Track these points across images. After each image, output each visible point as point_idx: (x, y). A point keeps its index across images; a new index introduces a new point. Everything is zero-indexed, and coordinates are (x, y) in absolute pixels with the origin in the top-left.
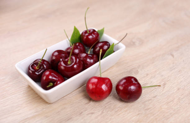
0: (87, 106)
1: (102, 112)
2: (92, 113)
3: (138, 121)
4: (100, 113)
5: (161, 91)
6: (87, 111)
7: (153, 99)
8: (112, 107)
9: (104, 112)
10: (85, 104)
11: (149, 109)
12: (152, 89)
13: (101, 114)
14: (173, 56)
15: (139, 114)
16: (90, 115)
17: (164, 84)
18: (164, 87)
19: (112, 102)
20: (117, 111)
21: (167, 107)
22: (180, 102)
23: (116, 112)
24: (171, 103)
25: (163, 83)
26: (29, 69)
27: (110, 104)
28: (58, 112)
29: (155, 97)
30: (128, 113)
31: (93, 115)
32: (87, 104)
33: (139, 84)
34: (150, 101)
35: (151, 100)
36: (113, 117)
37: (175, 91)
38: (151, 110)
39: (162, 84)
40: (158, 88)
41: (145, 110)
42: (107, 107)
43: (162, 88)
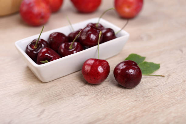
0: (81, 88)
1: (97, 95)
2: (86, 95)
3: (134, 107)
4: (94, 95)
5: (164, 81)
6: (80, 93)
7: (153, 88)
8: (108, 91)
9: (98, 95)
10: (80, 87)
11: (148, 96)
12: (154, 79)
13: (94, 97)
14: (182, 51)
15: (136, 100)
16: (82, 97)
17: (169, 76)
18: (168, 78)
19: (109, 87)
20: (113, 95)
21: (168, 96)
22: (184, 93)
23: (111, 96)
24: (174, 93)
25: (168, 74)
26: (27, 48)
27: (107, 88)
28: (48, 88)
29: (157, 86)
30: (124, 99)
31: (86, 97)
32: (82, 86)
33: (139, 68)
34: (150, 90)
35: (152, 88)
36: (107, 101)
37: (180, 83)
38: (151, 98)
39: (166, 75)
40: (161, 78)
41: (144, 97)
42: (103, 91)
43: (165, 78)
